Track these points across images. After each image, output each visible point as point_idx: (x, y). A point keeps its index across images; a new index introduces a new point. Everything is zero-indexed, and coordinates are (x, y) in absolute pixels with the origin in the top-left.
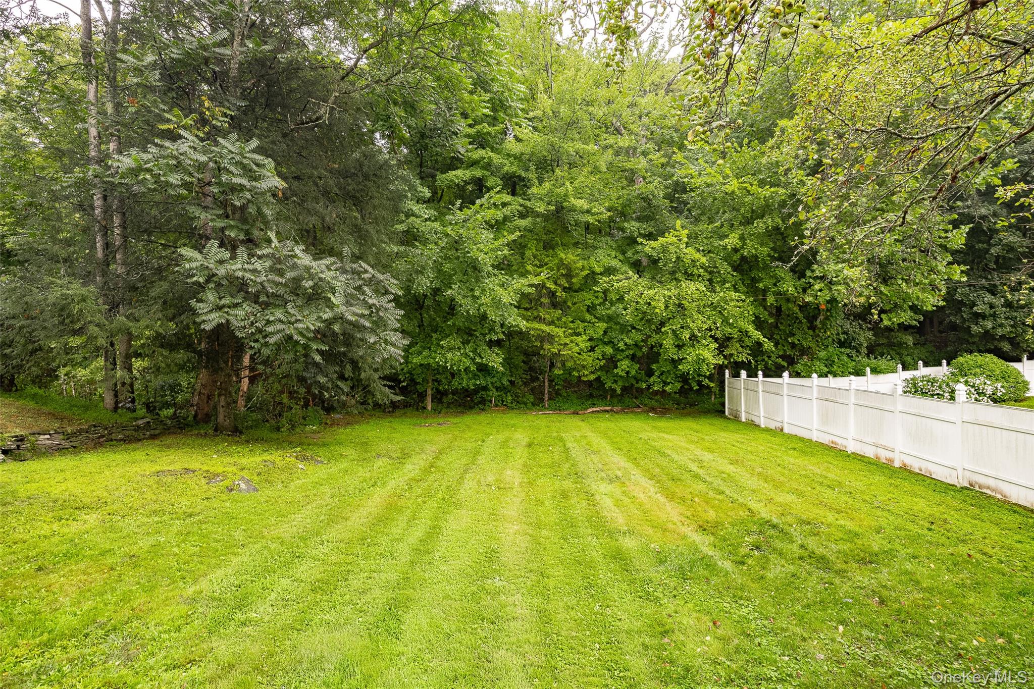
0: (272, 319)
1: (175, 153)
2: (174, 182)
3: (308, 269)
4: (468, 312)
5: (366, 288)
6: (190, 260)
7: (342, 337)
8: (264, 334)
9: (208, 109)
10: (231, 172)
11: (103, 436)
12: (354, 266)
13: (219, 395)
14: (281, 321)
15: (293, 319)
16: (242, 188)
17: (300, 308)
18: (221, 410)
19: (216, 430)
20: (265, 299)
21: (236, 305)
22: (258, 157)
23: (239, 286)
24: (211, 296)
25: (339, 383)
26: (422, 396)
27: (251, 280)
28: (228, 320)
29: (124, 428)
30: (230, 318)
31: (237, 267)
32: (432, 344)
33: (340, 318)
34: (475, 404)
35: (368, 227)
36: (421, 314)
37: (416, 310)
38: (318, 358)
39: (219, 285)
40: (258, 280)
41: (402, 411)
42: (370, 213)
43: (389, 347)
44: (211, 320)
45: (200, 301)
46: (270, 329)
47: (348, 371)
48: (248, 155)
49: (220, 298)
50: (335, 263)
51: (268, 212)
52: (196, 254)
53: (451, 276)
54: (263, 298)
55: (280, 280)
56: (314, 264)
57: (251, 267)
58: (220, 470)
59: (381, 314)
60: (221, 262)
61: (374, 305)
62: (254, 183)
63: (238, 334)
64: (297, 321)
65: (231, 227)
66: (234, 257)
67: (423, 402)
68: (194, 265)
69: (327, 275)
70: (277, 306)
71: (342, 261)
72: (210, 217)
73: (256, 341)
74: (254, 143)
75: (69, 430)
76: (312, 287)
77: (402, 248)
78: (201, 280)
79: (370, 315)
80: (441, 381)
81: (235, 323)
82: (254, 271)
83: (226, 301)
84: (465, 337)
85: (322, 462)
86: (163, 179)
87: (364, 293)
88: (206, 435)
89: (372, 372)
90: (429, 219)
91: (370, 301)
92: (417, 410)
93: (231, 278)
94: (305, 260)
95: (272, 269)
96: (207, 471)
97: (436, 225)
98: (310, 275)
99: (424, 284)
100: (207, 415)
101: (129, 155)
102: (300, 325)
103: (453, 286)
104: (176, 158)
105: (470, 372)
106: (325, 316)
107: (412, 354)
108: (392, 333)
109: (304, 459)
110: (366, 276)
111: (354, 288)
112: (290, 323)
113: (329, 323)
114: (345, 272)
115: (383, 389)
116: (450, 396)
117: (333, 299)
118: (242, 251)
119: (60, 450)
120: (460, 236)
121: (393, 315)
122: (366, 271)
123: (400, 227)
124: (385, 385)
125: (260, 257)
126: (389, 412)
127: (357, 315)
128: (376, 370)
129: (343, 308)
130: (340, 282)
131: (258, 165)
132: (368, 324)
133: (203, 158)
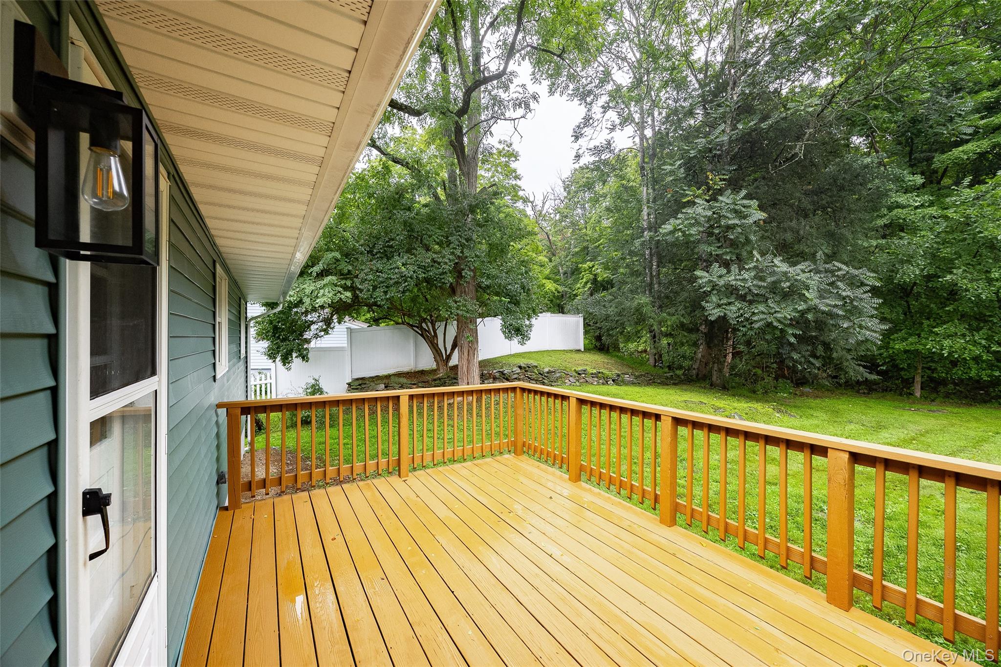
0: (756, 311)
1: (694, 215)
2: (694, 233)
3: (785, 274)
4: (978, 296)
5: (839, 283)
6: (701, 278)
7: (813, 324)
8: (750, 321)
9: (711, 180)
10: (728, 217)
11: (650, 380)
12: (827, 266)
13: (714, 363)
14: (763, 313)
15: (773, 311)
16: (734, 227)
17: (778, 303)
18: (715, 373)
19: (711, 385)
20: (751, 298)
21: (730, 304)
22: (746, 202)
23: (731, 291)
24: (714, 299)
25: (811, 359)
26: (908, 383)
27: (741, 286)
28: (725, 313)
29: (660, 377)
30: (726, 312)
31: (732, 279)
32: (923, 330)
33: (814, 309)
34: (992, 398)
35: (843, 231)
36: (907, 302)
37: (901, 297)
38: (792, 340)
39: (719, 291)
40: (746, 285)
41: (880, 395)
42: (845, 218)
43: (863, 331)
44: (714, 313)
45: (707, 302)
46: (755, 318)
47: (820, 351)
48: (739, 202)
49: (720, 300)
50: (810, 266)
51: (753, 238)
52: (705, 274)
53: (952, 261)
54: (749, 298)
55: (763, 284)
56: (791, 270)
57: (741, 277)
58: (722, 406)
59: (855, 303)
60: (720, 277)
61: (848, 296)
62: (743, 221)
63: (731, 321)
64: (776, 312)
65: (727, 253)
66: (729, 272)
67: (909, 388)
68: (704, 280)
69: (802, 277)
70: (759, 302)
71: (815, 264)
72: (713, 249)
73: (744, 326)
74: (743, 193)
75: (637, 374)
76: (789, 287)
77: (884, 241)
78: (709, 289)
79: (844, 305)
80: (936, 369)
81: (730, 315)
82: (744, 280)
83: (724, 301)
84: (974, 324)
85: (795, 416)
86: (687, 233)
87: (838, 287)
88: (705, 388)
89: (844, 352)
90: (922, 206)
91: (844, 294)
92: (901, 395)
93: (728, 286)
94: (783, 267)
95: (755, 277)
96: (713, 405)
97: (933, 211)
98: (787, 278)
99: (911, 273)
100: (705, 375)
101: (669, 224)
102: (779, 315)
103: (955, 271)
104: (693, 218)
105: (983, 361)
106: (800, 308)
107: (894, 340)
108: (868, 319)
109: (779, 411)
110: (840, 273)
111: (827, 285)
112: (770, 313)
113: (803, 313)
114: (818, 272)
115: (857, 368)
116: (951, 386)
117: (807, 294)
118: (734, 268)
119: (633, 384)
120: (968, 217)
121: (870, 304)
122: (840, 269)
123: (880, 222)
124: (860, 365)
125: (747, 270)
126: (864, 393)
127: (830, 305)
128: (849, 350)
129: (817, 301)
130: (814, 281)
131: (744, 207)
132: (841, 313)
133: (709, 213)
